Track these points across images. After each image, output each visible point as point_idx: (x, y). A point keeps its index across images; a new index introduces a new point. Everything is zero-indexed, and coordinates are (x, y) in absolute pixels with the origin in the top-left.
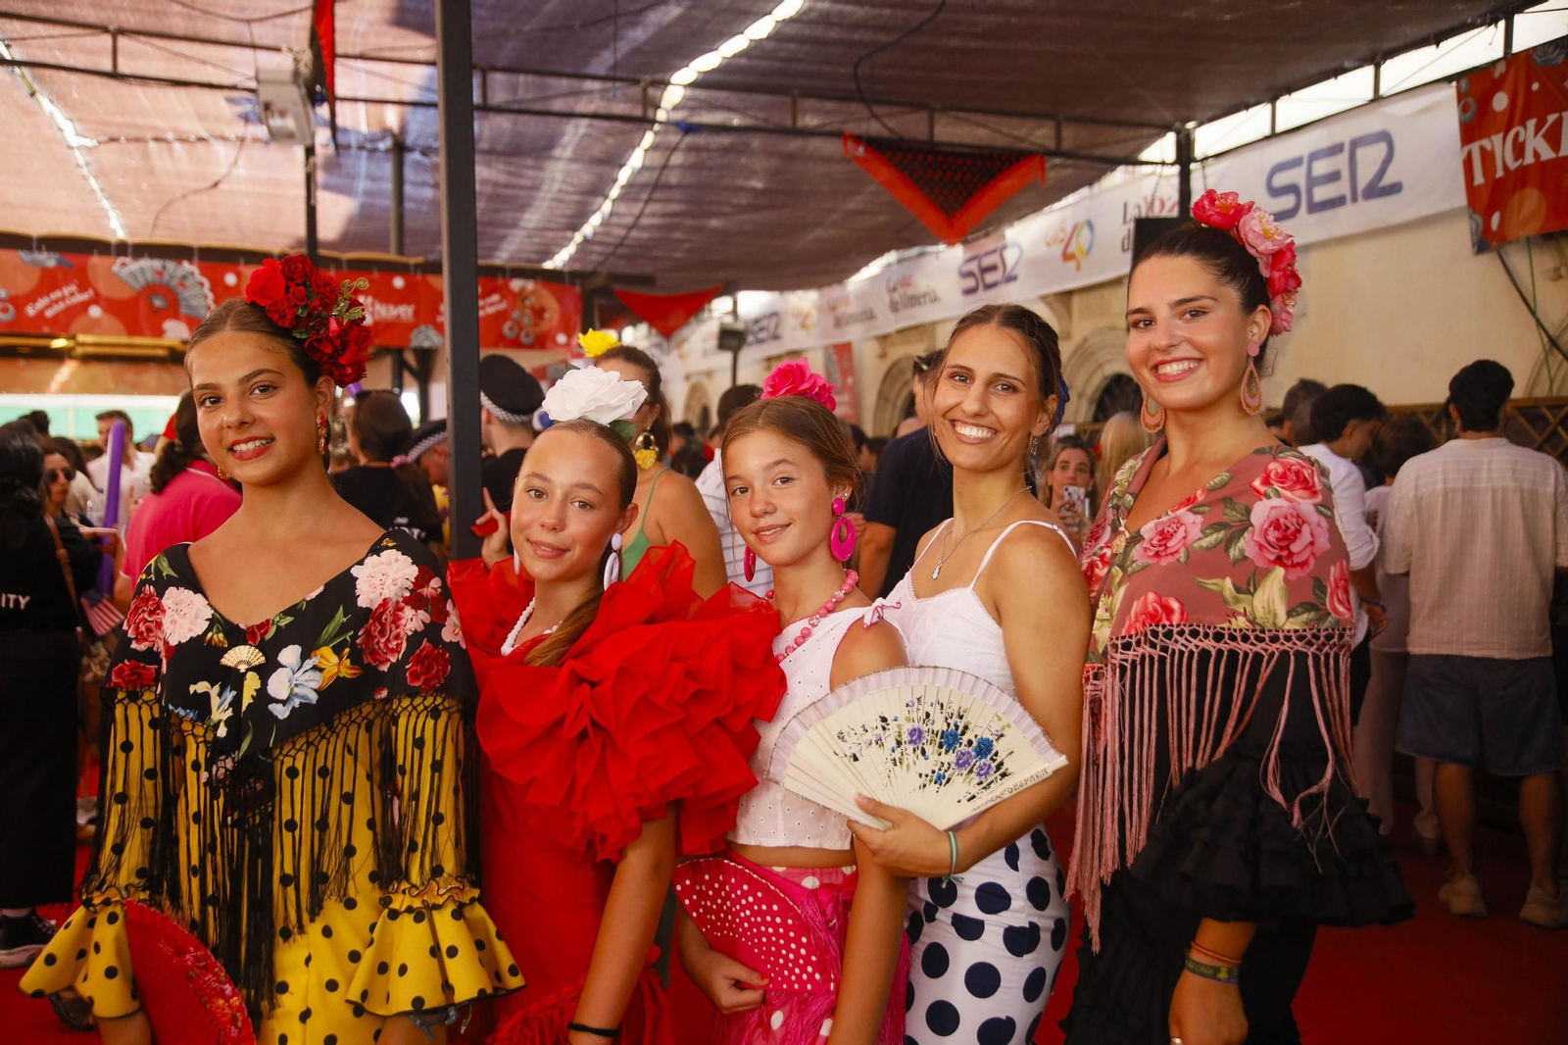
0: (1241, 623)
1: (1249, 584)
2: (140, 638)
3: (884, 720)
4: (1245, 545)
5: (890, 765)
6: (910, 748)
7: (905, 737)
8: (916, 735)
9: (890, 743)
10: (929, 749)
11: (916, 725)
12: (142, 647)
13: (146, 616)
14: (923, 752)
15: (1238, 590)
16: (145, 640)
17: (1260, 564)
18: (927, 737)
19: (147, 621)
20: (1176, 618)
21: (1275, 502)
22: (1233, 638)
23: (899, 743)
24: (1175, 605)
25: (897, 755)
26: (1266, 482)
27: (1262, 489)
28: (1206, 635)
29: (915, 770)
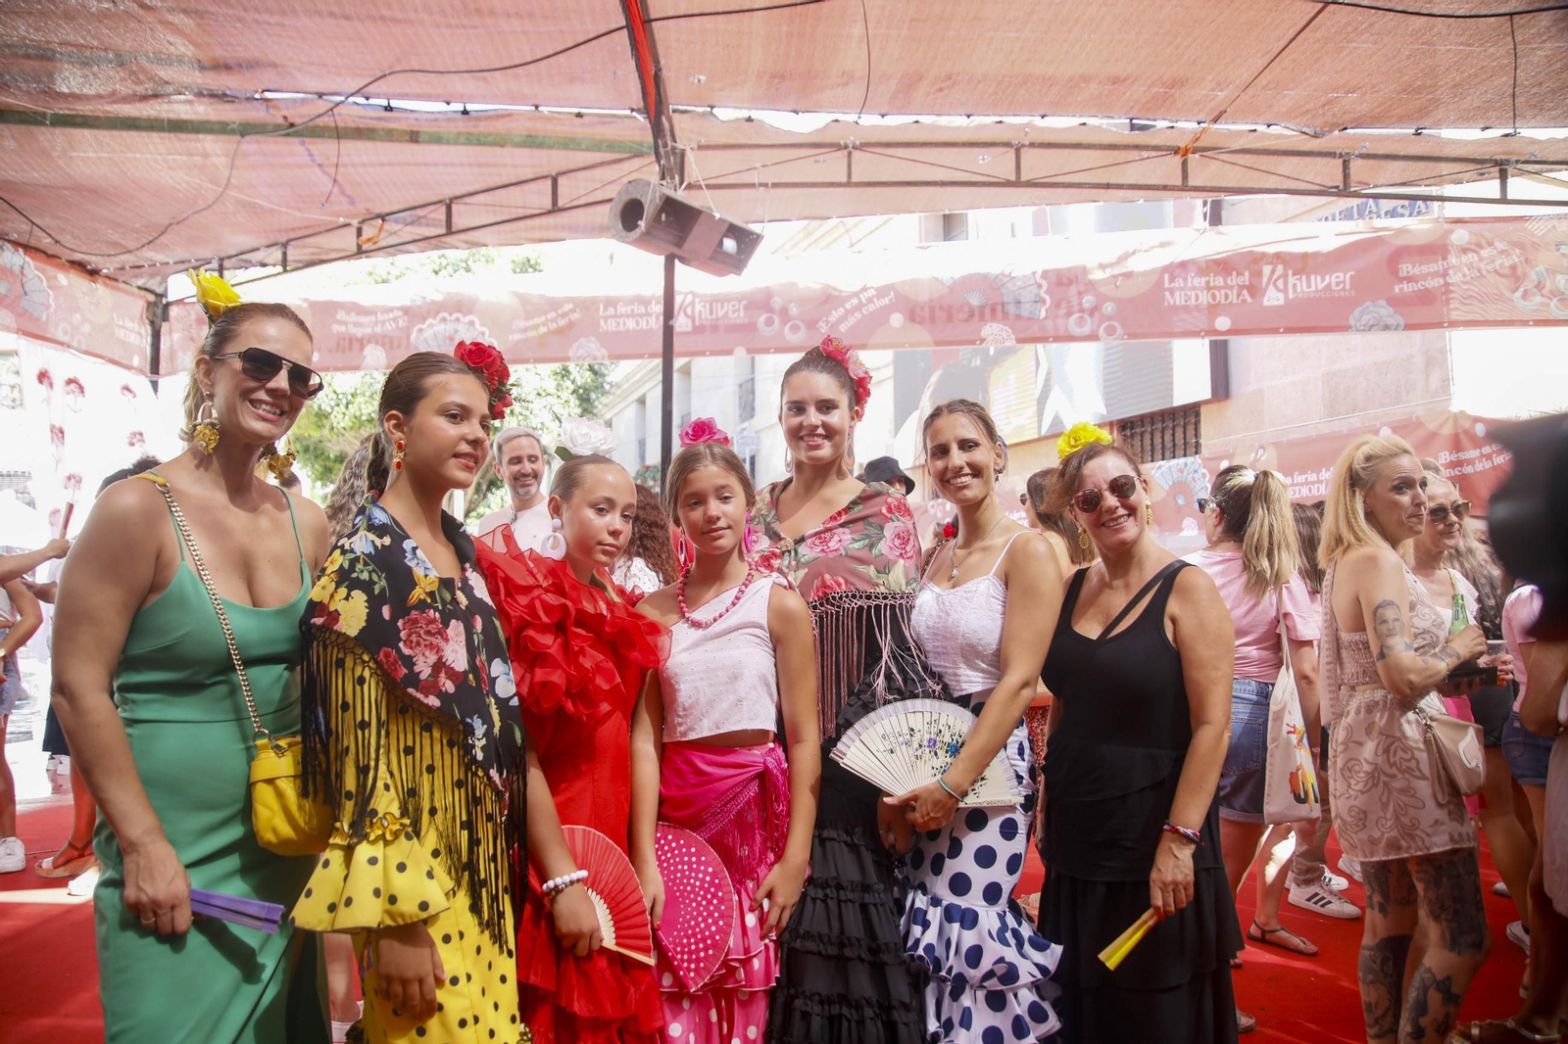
0: (882, 589)
1: (884, 568)
2: (408, 643)
3: (912, 730)
4: (883, 547)
5: (913, 759)
6: (927, 750)
7: (925, 743)
8: (932, 743)
9: (916, 745)
10: (939, 752)
11: (933, 736)
12: (407, 651)
13: (422, 632)
14: (936, 754)
15: (879, 572)
16: (411, 648)
17: (891, 558)
18: (939, 745)
19: (420, 636)
20: (844, 587)
21: (897, 523)
22: (876, 597)
23: (921, 746)
24: (842, 581)
25: (919, 753)
26: (890, 510)
27: (889, 515)
28: (861, 597)
29: (930, 764)
